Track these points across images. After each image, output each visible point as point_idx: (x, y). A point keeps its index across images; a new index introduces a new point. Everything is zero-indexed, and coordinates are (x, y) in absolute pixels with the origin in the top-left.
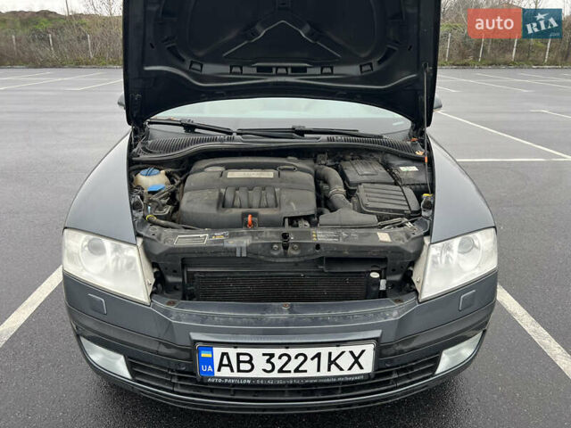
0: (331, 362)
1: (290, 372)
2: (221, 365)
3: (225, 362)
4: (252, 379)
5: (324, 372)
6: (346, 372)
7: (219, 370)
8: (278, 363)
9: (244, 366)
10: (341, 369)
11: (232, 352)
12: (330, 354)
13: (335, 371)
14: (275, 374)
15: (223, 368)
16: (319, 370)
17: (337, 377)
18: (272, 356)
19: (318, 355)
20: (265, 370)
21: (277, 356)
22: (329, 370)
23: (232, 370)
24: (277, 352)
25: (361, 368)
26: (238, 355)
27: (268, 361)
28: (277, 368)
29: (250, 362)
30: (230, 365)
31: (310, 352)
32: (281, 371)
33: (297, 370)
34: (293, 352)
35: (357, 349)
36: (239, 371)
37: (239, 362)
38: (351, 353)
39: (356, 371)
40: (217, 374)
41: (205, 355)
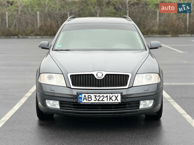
0: (110, 98)
1: (100, 101)
2: (84, 99)
3: (85, 98)
4: (91, 103)
5: (108, 101)
6: (114, 102)
7: (83, 100)
8: (98, 98)
9: (90, 99)
10: (113, 101)
11: (87, 95)
12: (110, 96)
13: (111, 101)
14: (97, 101)
15: (84, 100)
16: (107, 101)
17: (112, 103)
18: (96, 96)
19: (107, 96)
20: (94, 100)
21: (97, 96)
22: (110, 101)
23: (87, 100)
24: (97, 95)
25: (118, 101)
26: (88, 96)
27: (95, 98)
28: (97, 100)
29: (91, 98)
30: (86, 99)
31: (105, 95)
32: (98, 100)
33: (102, 100)
34: (101, 95)
35: (116, 95)
36: (88, 100)
37: (88, 98)
38: (115, 96)
39: (116, 101)
40: (83, 101)
41: (80, 96)
